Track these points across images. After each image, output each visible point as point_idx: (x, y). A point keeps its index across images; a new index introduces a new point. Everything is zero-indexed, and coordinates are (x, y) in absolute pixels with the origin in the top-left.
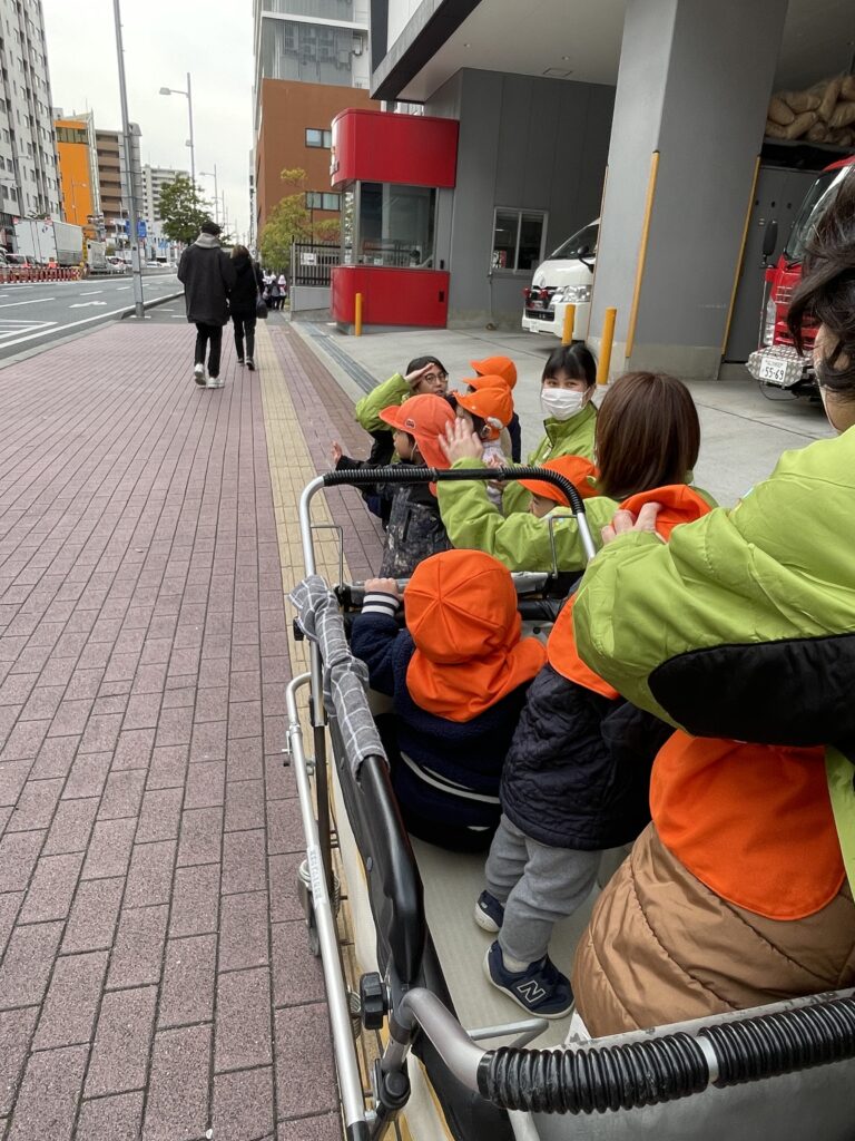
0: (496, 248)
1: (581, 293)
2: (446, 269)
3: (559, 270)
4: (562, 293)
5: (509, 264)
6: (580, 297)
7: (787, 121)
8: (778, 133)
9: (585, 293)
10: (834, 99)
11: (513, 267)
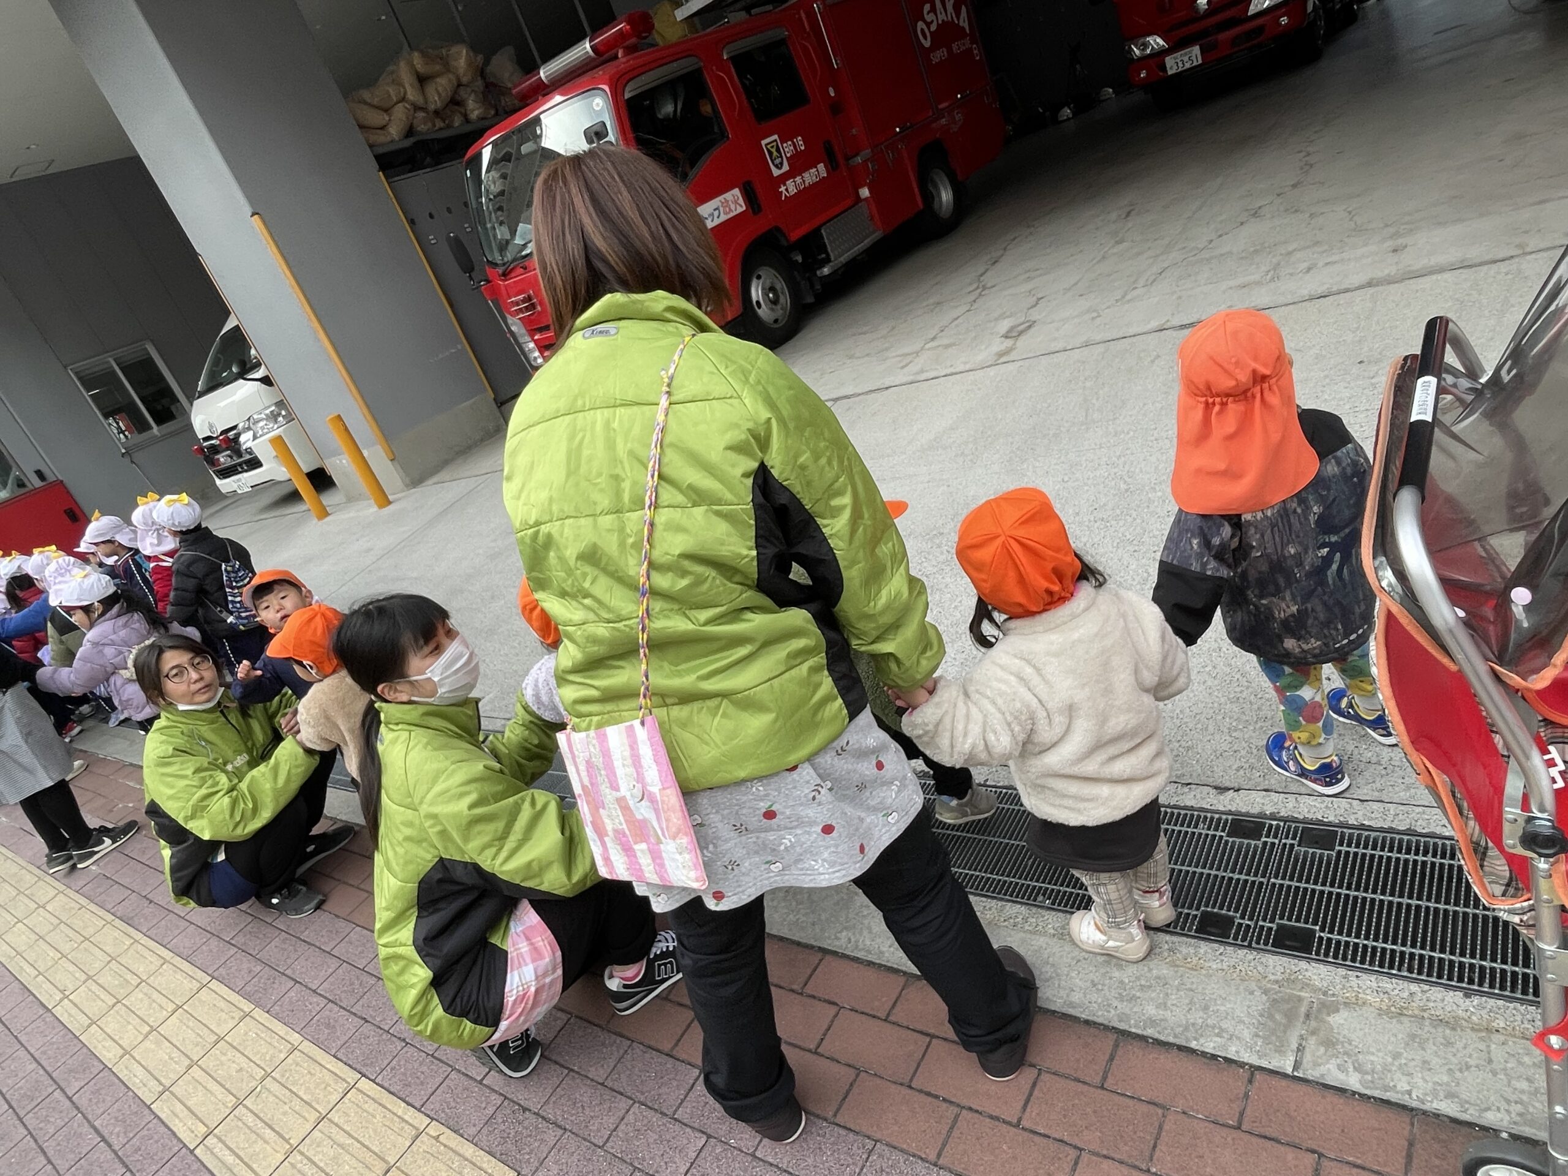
0: (106, 416)
1: (274, 417)
2: (51, 478)
3: (222, 404)
4: (249, 429)
5: (141, 426)
6: (276, 422)
7: (384, 123)
8: (380, 138)
9: (279, 414)
10: (416, 83)
11: (150, 428)
